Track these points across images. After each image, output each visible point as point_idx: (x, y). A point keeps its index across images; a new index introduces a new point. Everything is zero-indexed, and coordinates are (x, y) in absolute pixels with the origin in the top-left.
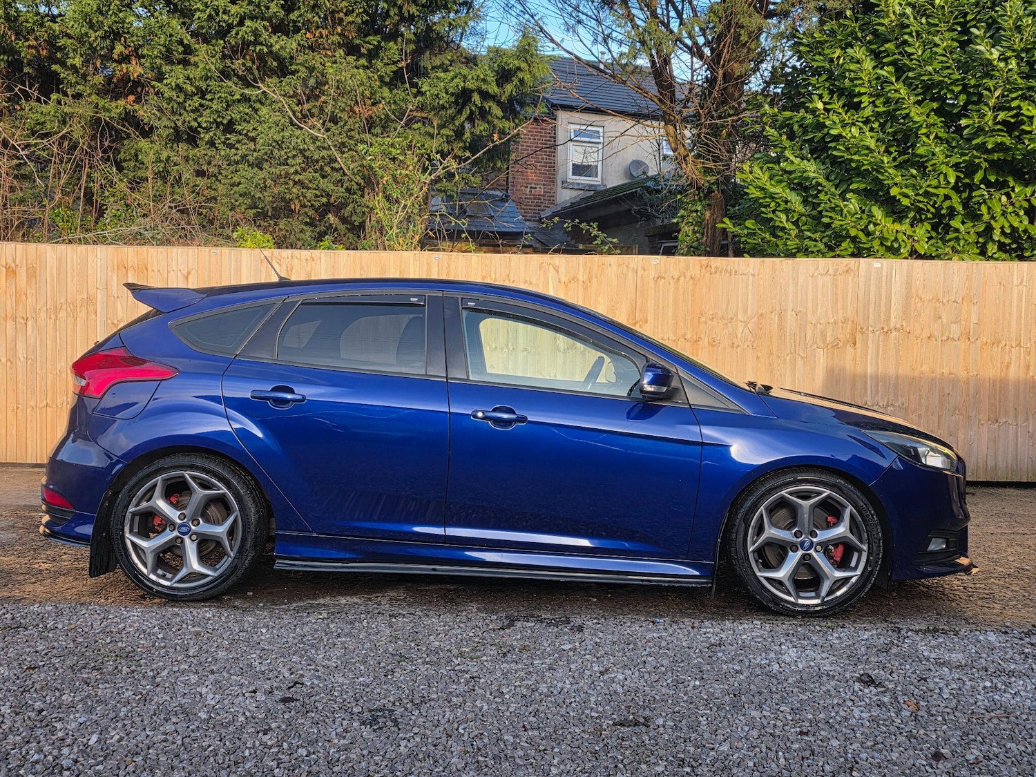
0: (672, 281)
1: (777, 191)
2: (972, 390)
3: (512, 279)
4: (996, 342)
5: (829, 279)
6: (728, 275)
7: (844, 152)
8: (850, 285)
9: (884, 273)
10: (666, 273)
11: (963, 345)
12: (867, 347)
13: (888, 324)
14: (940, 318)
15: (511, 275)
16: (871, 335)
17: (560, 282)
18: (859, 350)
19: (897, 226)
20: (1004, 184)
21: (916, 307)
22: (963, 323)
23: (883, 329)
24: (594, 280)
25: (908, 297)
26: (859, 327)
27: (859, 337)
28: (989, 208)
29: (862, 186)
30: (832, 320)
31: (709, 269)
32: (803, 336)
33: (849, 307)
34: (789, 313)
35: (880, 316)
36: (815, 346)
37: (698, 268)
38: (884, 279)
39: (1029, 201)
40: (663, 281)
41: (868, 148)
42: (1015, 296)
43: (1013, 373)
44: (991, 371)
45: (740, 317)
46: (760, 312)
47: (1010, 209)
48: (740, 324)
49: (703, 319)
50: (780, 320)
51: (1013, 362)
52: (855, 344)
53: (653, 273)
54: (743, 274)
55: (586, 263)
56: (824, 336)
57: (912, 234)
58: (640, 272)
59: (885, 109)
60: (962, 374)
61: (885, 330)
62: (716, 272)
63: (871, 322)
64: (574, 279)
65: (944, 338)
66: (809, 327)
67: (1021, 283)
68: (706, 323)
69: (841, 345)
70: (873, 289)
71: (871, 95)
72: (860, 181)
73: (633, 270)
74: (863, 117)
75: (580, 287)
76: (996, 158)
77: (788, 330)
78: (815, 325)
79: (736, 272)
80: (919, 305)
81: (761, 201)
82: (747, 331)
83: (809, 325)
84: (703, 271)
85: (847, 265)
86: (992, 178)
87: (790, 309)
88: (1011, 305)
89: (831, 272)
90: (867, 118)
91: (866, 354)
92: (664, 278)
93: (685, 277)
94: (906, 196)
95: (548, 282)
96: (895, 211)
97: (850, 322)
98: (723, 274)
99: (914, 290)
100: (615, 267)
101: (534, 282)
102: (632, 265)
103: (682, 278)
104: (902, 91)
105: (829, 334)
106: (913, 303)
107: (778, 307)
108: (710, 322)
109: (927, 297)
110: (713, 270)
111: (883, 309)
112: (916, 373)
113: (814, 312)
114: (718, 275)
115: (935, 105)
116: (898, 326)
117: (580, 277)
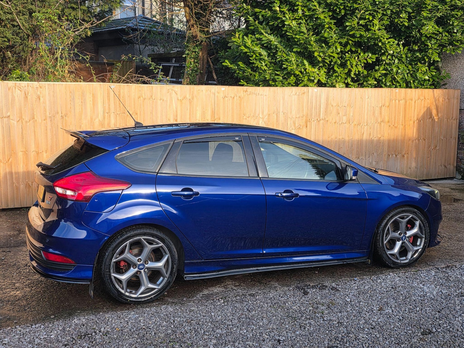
0: (231, 99)
1: (257, 50)
2: (350, 145)
3: (153, 98)
4: (359, 124)
5: (296, 96)
6: (255, 95)
7: (291, 33)
8: (305, 100)
9: (318, 94)
10: (228, 94)
11: (347, 125)
12: (311, 128)
13: (320, 117)
14: (339, 114)
15: (153, 96)
16: (313, 123)
17: (178, 99)
18: (308, 130)
19: (313, 70)
20: (357, 52)
21: (330, 109)
22: (347, 116)
23: (317, 119)
24: (195, 98)
25: (327, 104)
26: (308, 120)
27: (308, 123)
28: (350, 62)
29: (299, 50)
30: (298, 116)
31: (247, 92)
32: (286, 124)
33: (305, 110)
34: (281, 113)
35: (316, 114)
36: (291, 129)
37: (242, 92)
38: (318, 96)
39: (366, 60)
40: (227, 99)
41: (303, 32)
42: (366, 103)
43: (365, 137)
44: (356, 137)
45: (261, 116)
46: (269, 113)
47: (359, 63)
48: (260, 119)
49: (245, 117)
50: (277, 117)
51: (365, 132)
52: (307, 127)
53: (222, 95)
54: (262, 95)
55: (190, 90)
56: (294, 123)
57: (319, 73)
58: (216, 94)
59: (309, 14)
60: (347, 139)
61: (319, 120)
62: (250, 94)
63: (313, 117)
64: (185, 98)
65: (341, 123)
66: (289, 120)
67: (368, 98)
68: (246, 119)
69: (301, 127)
70: (314, 101)
71: (302, 6)
72: (297, 47)
73: (213, 93)
74: (298, 16)
75: (188, 102)
76: (356, 40)
77: (280, 121)
78: (291, 119)
79: (259, 94)
80: (332, 108)
81: (248, 54)
82: (263, 123)
83: (289, 119)
84: (244, 93)
85: (304, 90)
86: (354, 49)
87: (281, 111)
88: (365, 108)
89: (298, 94)
90: (301, 17)
91: (311, 131)
92: (226, 97)
93: (236, 97)
94: (320, 56)
95: (172, 100)
96: (313, 62)
97: (305, 117)
98: (253, 95)
99: (329, 102)
100: (204, 92)
101: (165, 99)
102: (213, 91)
103: (235, 98)
104: (317, 6)
105: (296, 123)
106: (329, 108)
107: (276, 111)
108: (248, 119)
109: (335, 105)
110: (249, 93)
111: (318, 111)
112: (330, 139)
113: (291, 112)
114: (251, 95)
115: (331, 14)
116: (323, 118)
117: (188, 96)
